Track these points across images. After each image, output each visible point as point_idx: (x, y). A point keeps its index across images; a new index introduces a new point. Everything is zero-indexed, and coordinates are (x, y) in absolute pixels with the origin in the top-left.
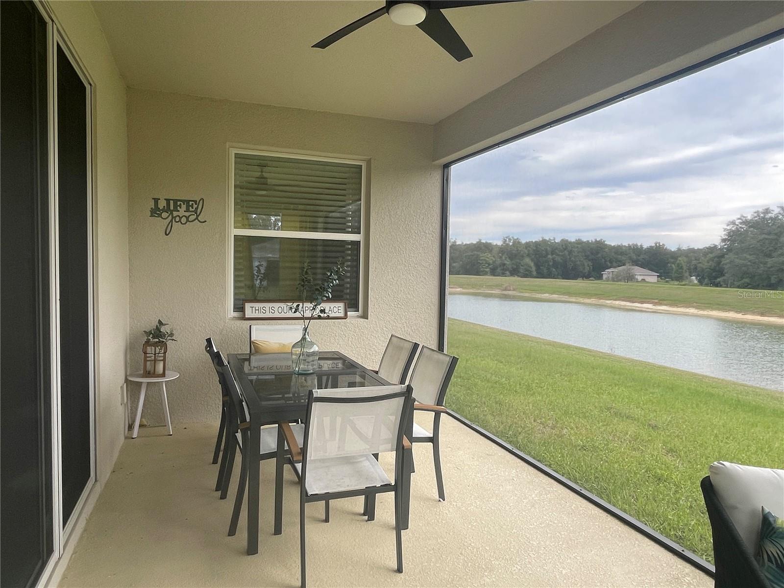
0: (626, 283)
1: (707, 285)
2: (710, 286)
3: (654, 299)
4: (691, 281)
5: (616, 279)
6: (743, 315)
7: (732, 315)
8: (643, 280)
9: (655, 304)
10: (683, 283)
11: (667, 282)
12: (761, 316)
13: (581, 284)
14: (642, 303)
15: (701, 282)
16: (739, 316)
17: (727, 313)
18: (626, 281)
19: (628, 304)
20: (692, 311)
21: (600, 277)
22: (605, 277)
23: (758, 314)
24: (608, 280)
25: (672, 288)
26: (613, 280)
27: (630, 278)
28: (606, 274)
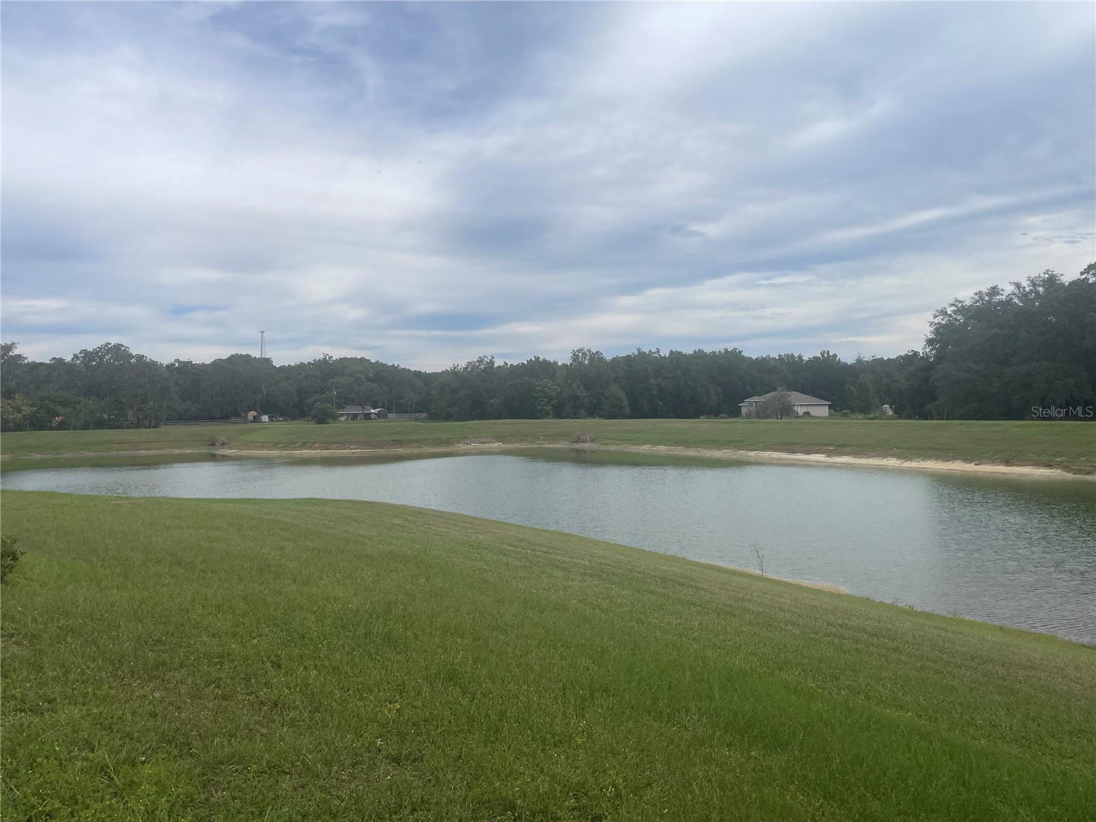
0: (779, 420)
1: (909, 417)
2: (915, 419)
3: (826, 445)
4: (884, 413)
5: (762, 413)
6: (976, 465)
7: (958, 466)
8: (807, 414)
9: (829, 454)
10: (871, 416)
11: (845, 415)
12: (1007, 466)
13: (705, 425)
14: (808, 452)
15: (899, 413)
16: (970, 468)
17: (951, 462)
18: (780, 416)
19: (785, 455)
20: (892, 462)
21: (736, 413)
22: (744, 411)
23: (1001, 462)
24: (749, 416)
25: (856, 425)
26: (758, 417)
27: (786, 411)
28: (745, 407)
